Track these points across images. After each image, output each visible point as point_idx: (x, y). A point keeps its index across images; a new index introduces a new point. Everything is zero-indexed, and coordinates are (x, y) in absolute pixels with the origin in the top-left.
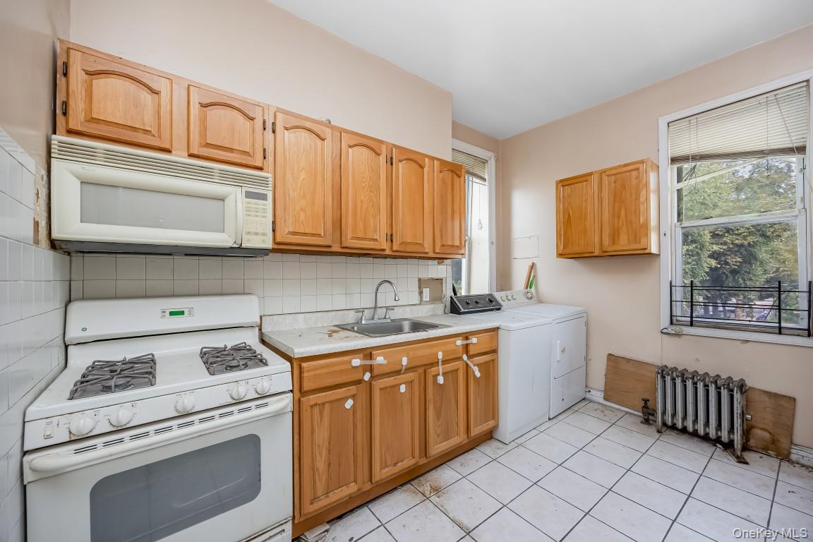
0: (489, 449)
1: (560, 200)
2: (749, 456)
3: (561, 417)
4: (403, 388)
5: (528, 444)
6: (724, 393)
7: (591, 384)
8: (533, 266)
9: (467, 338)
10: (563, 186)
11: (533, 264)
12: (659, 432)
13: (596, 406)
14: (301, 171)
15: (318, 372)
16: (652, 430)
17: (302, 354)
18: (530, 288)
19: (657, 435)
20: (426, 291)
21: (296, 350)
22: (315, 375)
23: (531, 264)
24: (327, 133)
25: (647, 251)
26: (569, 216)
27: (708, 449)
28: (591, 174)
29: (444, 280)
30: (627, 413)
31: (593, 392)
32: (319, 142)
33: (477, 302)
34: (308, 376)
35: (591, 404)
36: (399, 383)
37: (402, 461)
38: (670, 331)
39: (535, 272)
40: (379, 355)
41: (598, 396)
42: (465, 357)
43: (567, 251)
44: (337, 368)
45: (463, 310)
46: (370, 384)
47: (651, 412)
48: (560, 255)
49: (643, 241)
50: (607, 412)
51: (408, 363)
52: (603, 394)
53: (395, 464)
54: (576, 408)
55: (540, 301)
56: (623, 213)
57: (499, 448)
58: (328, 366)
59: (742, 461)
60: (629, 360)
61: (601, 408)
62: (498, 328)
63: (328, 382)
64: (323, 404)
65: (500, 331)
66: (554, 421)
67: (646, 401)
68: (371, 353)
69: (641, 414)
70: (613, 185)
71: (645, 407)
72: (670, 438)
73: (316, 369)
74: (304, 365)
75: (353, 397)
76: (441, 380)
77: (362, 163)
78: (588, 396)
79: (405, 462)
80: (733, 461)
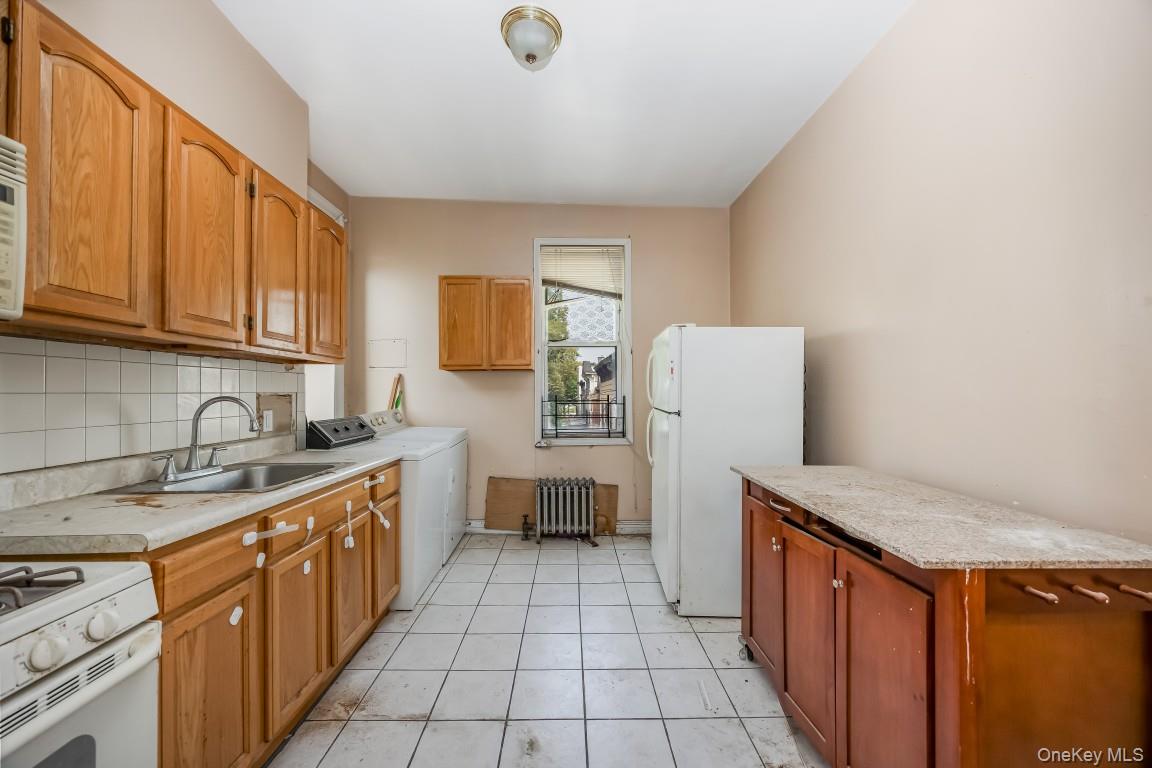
0: (395, 625)
1: (444, 300)
2: (598, 540)
3: (453, 559)
4: (307, 567)
5: (433, 600)
6: (584, 491)
7: (470, 516)
8: (400, 379)
9: (373, 477)
10: (448, 284)
11: (400, 375)
12: (538, 543)
13: (479, 538)
14: (82, 156)
15: (189, 570)
16: (532, 543)
17: (162, 539)
18: (397, 407)
19: (538, 546)
20: (269, 416)
21: (149, 536)
22: (184, 577)
23: (397, 376)
24: (143, 99)
25: (530, 368)
26: (455, 321)
27: (573, 544)
28: (479, 278)
29: (294, 396)
30: (508, 535)
31: (473, 523)
32: (123, 111)
33: (347, 429)
34: (172, 583)
35: (473, 538)
36: (302, 560)
37: (306, 684)
38: (543, 444)
39: (403, 387)
40: (280, 519)
41: (478, 526)
42: (371, 505)
43: (450, 362)
44: (220, 556)
45: (334, 442)
46: (264, 571)
47: (530, 526)
48: (443, 366)
49: (527, 357)
50: (491, 540)
51: (316, 524)
52: (483, 523)
53: (298, 694)
54: (461, 546)
55: (410, 425)
56: (510, 327)
57: (404, 619)
58: (205, 554)
59: (595, 545)
60: (508, 480)
61: (484, 538)
62: (400, 460)
63: (207, 584)
64: (195, 630)
65: (403, 464)
66: (448, 567)
67: (526, 517)
68: (266, 518)
69: (521, 532)
70: (501, 295)
71: (525, 523)
72: (548, 545)
73: (186, 566)
74: (166, 561)
75: (243, 602)
76: (350, 542)
77: (207, 180)
78: (468, 529)
79: (310, 684)
80: (589, 546)
